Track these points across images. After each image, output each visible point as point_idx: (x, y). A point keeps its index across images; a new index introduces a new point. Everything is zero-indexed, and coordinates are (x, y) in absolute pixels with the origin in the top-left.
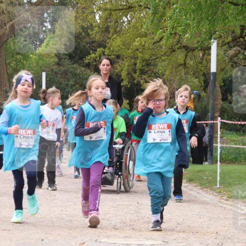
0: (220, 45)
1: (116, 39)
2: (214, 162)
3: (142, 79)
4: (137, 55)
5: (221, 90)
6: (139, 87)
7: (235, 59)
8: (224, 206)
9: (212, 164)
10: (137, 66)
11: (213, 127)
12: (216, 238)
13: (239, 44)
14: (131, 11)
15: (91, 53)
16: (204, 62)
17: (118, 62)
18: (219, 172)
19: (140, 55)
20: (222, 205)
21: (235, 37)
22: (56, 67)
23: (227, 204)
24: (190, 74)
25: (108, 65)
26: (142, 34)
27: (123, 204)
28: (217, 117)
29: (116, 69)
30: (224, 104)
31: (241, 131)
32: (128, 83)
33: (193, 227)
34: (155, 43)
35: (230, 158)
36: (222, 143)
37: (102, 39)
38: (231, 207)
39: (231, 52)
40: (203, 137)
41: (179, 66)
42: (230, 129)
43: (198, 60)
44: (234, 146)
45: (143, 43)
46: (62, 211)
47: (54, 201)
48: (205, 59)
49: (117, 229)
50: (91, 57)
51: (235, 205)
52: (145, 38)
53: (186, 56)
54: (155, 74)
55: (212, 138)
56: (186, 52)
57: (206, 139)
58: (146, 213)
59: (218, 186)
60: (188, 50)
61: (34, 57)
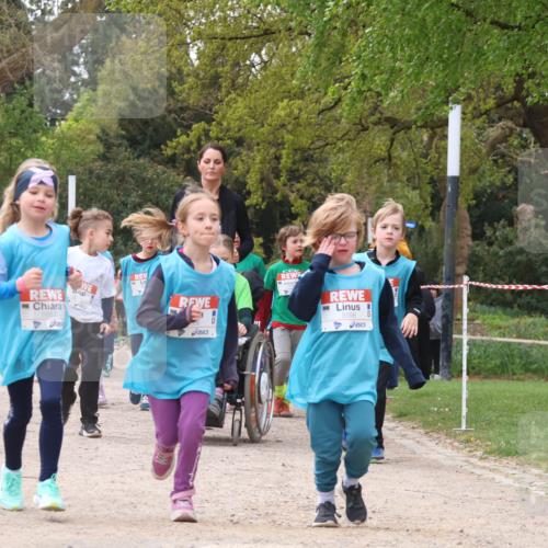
0: (469, 116)
1: (236, 102)
2: (454, 374)
3: (293, 192)
4: (283, 138)
5: (471, 216)
6: (286, 208)
7: (502, 147)
8: (478, 472)
9: (449, 379)
10: (283, 161)
11: (452, 298)
12: (460, 544)
13: (510, 113)
14: (269, 41)
15: (179, 134)
16: (433, 154)
17: (239, 154)
18: (464, 396)
19: (288, 137)
20: (473, 470)
21: (501, 98)
22: (99, 163)
23: (484, 468)
24: (401, 181)
25: (216, 162)
26: (293, 92)
27: (250, 468)
28: (460, 276)
29: (236, 169)
30: (477, 246)
31: (516, 305)
32: (260, 200)
33: (408, 518)
34: (323, 111)
35: (489, 366)
36: (472, 332)
37: (203, 101)
38: (491, 475)
39: (493, 132)
40: (430, 319)
41: (376, 162)
42: (489, 302)
43: (419, 148)
44: (499, 339)
45: (296, 112)
46: (113, 482)
47: (94, 462)
48: (434, 146)
49: (237, 523)
50: (179, 143)
51: (502, 469)
52: (300, 101)
53: (392, 140)
54: (321, 180)
55: (450, 322)
56: (392, 131)
57: (436, 323)
58: (302, 488)
59: (464, 427)
60: (396, 128)
61: (50, 141)
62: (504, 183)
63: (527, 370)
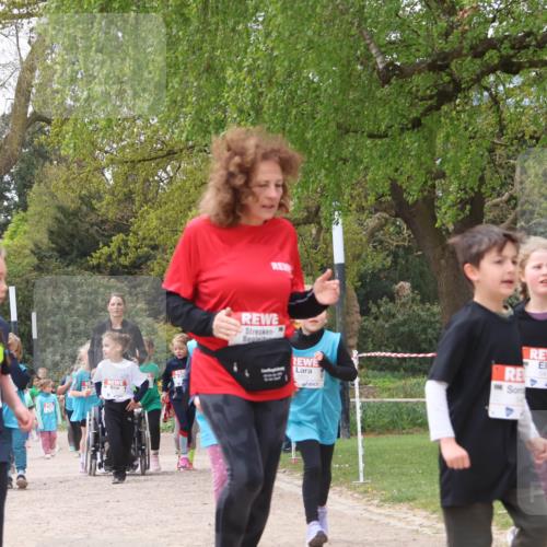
1: (148, 213)
2: (353, 432)
5: (358, 295)
7: (380, 235)
8: (375, 518)
9: (349, 438)
13: (384, 206)
15: (101, 245)
16: (321, 245)
18: (361, 453)
22: (35, 274)
23: (381, 514)
27: (181, 529)
28: (351, 349)
30: (365, 320)
31: (402, 369)
35: (382, 423)
36: (364, 395)
37: (121, 214)
38: (387, 520)
39: (372, 222)
42: (379, 367)
43: (309, 241)
44: (389, 400)
48: (321, 238)
50: (102, 254)
59: (362, 480)
62: (383, 265)
63: (415, 425)
